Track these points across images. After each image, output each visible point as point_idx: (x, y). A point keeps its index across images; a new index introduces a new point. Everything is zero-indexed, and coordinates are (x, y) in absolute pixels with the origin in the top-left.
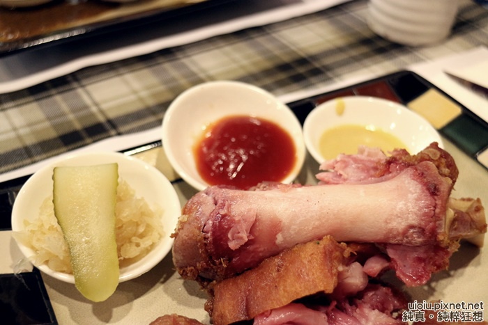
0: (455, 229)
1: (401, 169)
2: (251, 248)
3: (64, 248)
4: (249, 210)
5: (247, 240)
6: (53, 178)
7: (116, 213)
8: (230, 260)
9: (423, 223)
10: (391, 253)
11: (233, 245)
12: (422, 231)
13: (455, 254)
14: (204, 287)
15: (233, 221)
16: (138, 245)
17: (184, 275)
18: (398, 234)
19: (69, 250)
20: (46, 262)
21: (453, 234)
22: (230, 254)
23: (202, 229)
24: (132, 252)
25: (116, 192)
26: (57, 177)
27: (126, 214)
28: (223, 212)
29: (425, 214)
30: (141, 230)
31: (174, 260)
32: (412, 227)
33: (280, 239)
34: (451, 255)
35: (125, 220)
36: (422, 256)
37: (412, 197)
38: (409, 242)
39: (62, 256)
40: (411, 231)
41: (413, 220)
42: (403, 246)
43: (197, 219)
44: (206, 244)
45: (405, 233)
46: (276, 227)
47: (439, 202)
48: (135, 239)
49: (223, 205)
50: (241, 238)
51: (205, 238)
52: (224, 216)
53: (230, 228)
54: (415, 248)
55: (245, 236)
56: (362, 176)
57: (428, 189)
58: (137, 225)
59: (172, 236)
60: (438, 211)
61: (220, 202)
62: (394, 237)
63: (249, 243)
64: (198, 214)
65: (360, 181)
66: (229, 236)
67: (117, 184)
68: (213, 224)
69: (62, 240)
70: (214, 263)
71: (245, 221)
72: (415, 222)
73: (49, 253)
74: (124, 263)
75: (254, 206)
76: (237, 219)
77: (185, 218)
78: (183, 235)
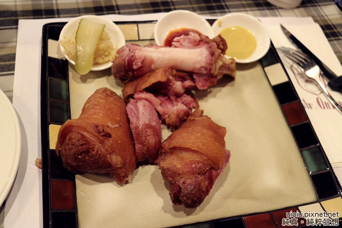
0: (222, 70)
1: (204, 44)
2: (141, 69)
3: (75, 51)
4: (142, 55)
5: (140, 66)
6: (80, 23)
7: (98, 45)
8: (133, 73)
9: (207, 66)
10: (195, 77)
11: (135, 67)
12: (206, 69)
13: (220, 79)
14: (123, 83)
15: (135, 58)
16: (103, 59)
17: (116, 77)
18: (197, 69)
19: (76, 53)
20: (68, 55)
21: (220, 72)
22: (133, 70)
23: (124, 60)
24: (100, 60)
25: (102, 34)
26: (81, 23)
27: (102, 46)
28: (132, 54)
29: (208, 63)
30: (106, 53)
31: (112, 71)
32: (202, 67)
33: (153, 66)
34: (218, 79)
35: (101, 48)
36: (206, 78)
37: (204, 56)
38: (202, 73)
39: (73, 54)
40: (202, 68)
41: (203, 64)
42: (199, 74)
43: (122, 56)
44: (125, 66)
45: (200, 69)
46: (152, 62)
47: (214, 59)
48: (103, 57)
49: (132, 52)
50: (138, 65)
51: (125, 64)
52: (132, 56)
53: (134, 61)
54: (203, 75)
55: (140, 64)
56: (191, 45)
57: (211, 53)
58: (105, 51)
59: (112, 62)
60: (213, 62)
61: (131, 50)
62: (196, 70)
63: (141, 67)
64: (123, 54)
65: (189, 48)
66: (134, 64)
67: (103, 30)
68: (128, 59)
69: (75, 49)
70: (127, 74)
71: (140, 58)
72: (204, 65)
73: (69, 52)
74: (96, 64)
75: (144, 54)
76: (137, 57)
77: (118, 55)
78: (117, 62)
